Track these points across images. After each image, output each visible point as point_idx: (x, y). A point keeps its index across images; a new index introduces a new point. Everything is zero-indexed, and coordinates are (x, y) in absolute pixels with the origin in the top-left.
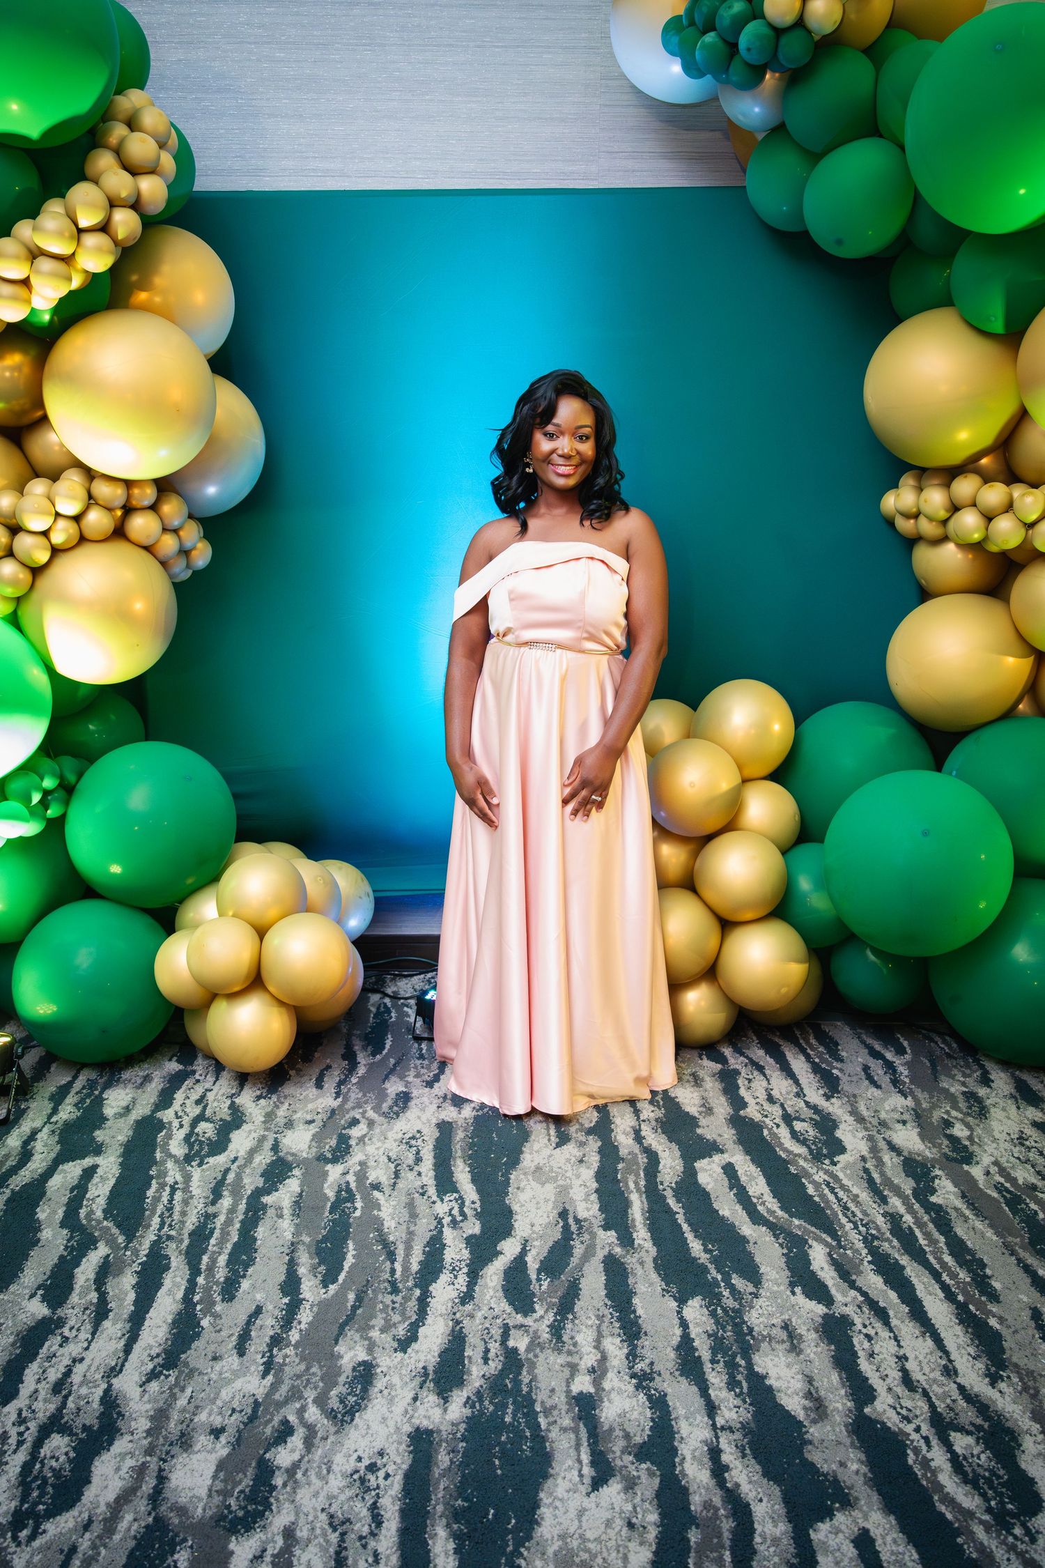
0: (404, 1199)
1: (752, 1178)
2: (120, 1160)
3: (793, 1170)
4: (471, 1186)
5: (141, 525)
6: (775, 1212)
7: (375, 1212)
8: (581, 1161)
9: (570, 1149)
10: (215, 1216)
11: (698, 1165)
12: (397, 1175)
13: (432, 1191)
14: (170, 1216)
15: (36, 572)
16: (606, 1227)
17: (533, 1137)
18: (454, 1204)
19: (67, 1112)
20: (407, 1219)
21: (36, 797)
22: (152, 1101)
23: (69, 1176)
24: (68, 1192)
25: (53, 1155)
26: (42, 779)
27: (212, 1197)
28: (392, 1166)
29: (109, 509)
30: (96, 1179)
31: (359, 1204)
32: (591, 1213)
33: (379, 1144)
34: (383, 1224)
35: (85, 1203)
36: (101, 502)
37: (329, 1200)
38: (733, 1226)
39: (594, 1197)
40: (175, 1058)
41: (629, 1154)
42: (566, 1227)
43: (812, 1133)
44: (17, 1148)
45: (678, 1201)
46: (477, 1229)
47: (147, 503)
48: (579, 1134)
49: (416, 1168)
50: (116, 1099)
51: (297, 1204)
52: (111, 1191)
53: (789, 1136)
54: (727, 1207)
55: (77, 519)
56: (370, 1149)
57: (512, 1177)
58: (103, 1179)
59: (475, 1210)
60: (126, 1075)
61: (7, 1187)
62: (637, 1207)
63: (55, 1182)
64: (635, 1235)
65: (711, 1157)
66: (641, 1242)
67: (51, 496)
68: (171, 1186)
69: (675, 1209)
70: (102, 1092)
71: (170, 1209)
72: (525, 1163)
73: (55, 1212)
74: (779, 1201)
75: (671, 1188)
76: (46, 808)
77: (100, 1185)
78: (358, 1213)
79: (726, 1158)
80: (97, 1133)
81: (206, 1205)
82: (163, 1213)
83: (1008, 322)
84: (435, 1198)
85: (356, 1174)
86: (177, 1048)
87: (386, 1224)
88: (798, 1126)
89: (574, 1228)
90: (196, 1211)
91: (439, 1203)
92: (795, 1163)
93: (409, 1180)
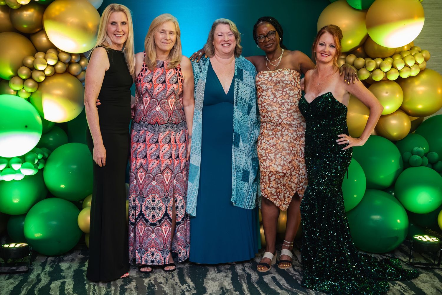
0: (170, 286)
1: (281, 280)
2: (73, 280)
3: (294, 278)
4: (192, 282)
5: (74, 68)
6: (288, 287)
7: (162, 289)
8: (226, 276)
9: (222, 274)
10: (110, 291)
11: (263, 277)
12: (167, 280)
13: (179, 284)
14: (96, 292)
15: (39, 84)
16: (235, 291)
17: (210, 271)
18: (187, 286)
19: (48, 269)
20: (173, 290)
21: (36, 161)
22: (77, 265)
23: (57, 284)
24: (58, 288)
25: (48, 280)
26: (38, 155)
27: (107, 287)
28: (165, 278)
29: (64, 63)
30: (66, 285)
31: (156, 287)
32: (231, 288)
33: (160, 273)
34: (165, 291)
35: (65, 290)
36: (62, 61)
37: (146, 286)
38: (275, 290)
39: (231, 284)
40: (81, 254)
41: (241, 274)
42: (223, 291)
43: (300, 269)
44: (35, 278)
45: (257, 285)
46: (195, 292)
47: (76, 61)
48: (225, 270)
49: (173, 279)
50: (64, 266)
51: (136, 288)
52: (73, 287)
53: (293, 270)
54: (273, 286)
55: (54, 66)
56: (157, 275)
57: (204, 280)
58: (69, 284)
59: (194, 288)
60: (65, 258)
61: (36, 287)
62: (245, 286)
63: (53, 285)
64: (245, 293)
65: (268, 275)
66: (247, 294)
67: (46, 58)
68: (93, 285)
69: (257, 287)
70: (58, 263)
71: (94, 290)
72: (208, 277)
73: (56, 293)
74: (289, 285)
75: (255, 282)
76: (38, 166)
77: (69, 286)
78: (157, 289)
79: (273, 275)
80: (61, 274)
81: (106, 289)
82: (92, 292)
83: (363, 7)
84: (180, 285)
85: (153, 280)
86: (80, 251)
87: (166, 292)
88: (296, 268)
89: (225, 291)
90: (103, 291)
91: (182, 287)
92: (295, 277)
93: (171, 281)
